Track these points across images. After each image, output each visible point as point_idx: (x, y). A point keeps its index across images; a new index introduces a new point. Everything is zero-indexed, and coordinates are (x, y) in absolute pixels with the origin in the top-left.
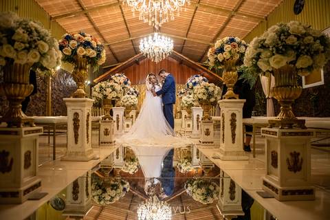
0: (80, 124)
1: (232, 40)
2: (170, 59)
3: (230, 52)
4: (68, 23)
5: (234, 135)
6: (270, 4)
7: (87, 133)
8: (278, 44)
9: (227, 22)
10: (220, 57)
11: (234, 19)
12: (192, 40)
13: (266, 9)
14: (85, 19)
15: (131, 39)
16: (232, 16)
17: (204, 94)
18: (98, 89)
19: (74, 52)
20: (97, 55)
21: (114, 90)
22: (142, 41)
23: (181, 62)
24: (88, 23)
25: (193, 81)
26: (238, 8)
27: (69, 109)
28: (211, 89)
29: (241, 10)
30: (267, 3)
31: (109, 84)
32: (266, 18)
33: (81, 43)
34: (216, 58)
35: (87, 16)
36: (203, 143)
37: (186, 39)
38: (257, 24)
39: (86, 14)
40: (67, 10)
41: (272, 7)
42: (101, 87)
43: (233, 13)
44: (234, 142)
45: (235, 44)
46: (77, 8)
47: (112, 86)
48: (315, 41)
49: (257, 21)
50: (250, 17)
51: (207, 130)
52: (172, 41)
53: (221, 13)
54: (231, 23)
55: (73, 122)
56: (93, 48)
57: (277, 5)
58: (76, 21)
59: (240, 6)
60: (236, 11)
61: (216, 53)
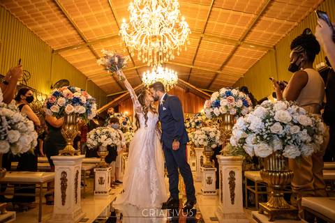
0: (68, 184)
1: (228, 94)
2: (177, 87)
3: (226, 107)
4: (70, 55)
5: (233, 195)
6: (278, 34)
7: (76, 193)
8: (262, 132)
9: (234, 51)
10: (217, 111)
11: (240, 48)
12: (198, 68)
13: (272, 38)
14: (88, 51)
15: (135, 68)
16: (239, 46)
17: (205, 140)
18: (92, 136)
19: (62, 109)
20: (87, 110)
21: (109, 137)
22: (144, 73)
23: (188, 90)
24: (91, 54)
25: (196, 121)
26: (245, 38)
27: (56, 167)
28: (212, 135)
29: (247, 39)
30: (274, 33)
31: (105, 130)
32: (274, 47)
33: (70, 100)
34: (212, 113)
35: (90, 49)
36: (205, 192)
37: (192, 67)
38: (266, 52)
39: (88, 46)
40: (69, 43)
41: (279, 36)
42: (96, 134)
43: (239, 43)
44: (233, 203)
45: (232, 98)
46: (79, 41)
47: (107, 132)
48: (301, 130)
49: (265, 50)
50: (257, 46)
51: (209, 178)
52: (176, 73)
53: (226, 42)
54: (238, 52)
55: (60, 181)
56: (82, 104)
57: (284, 35)
58: (78, 53)
59: (246, 36)
60: (243, 40)
61: (212, 107)
